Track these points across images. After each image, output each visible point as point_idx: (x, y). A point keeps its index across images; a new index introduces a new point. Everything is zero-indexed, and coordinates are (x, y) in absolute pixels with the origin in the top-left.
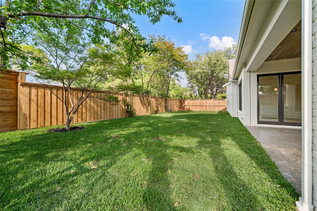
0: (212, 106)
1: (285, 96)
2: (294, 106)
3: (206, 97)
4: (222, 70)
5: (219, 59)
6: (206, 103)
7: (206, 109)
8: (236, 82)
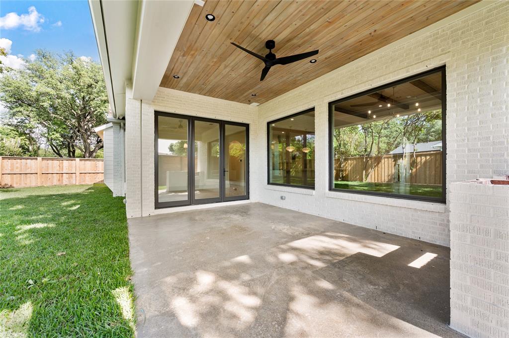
0: (78, 174)
1: (197, 158)
2: (206, 172)
3: (72, 155)
4: (104, 103)
5: (99, 78)
6: (61, 167)
7: (59, 180)
8: (122, 125)
